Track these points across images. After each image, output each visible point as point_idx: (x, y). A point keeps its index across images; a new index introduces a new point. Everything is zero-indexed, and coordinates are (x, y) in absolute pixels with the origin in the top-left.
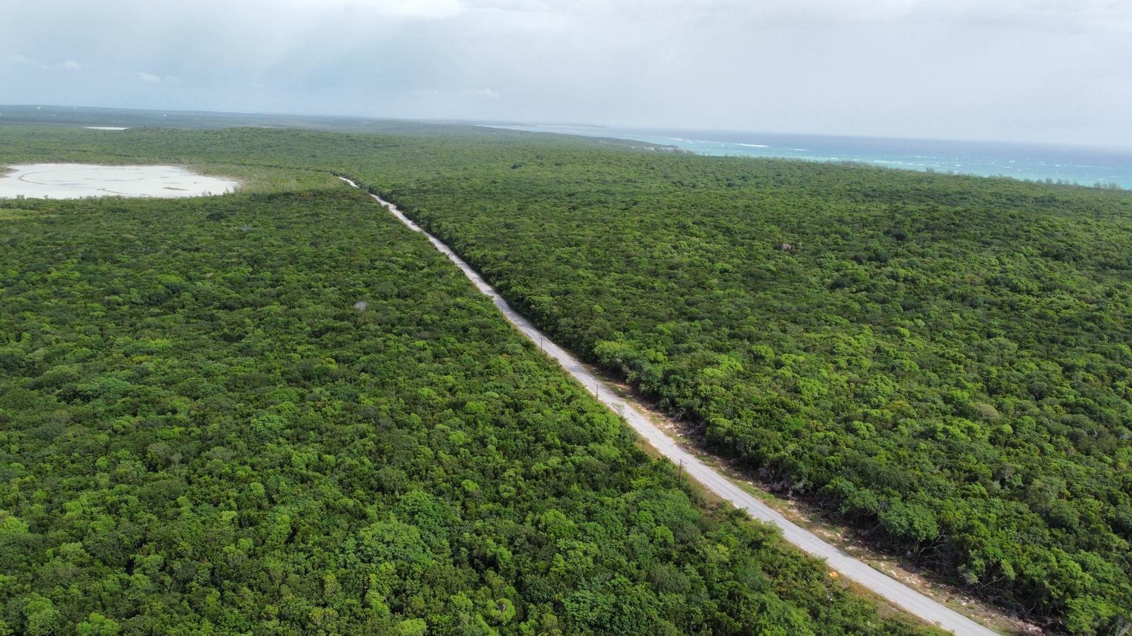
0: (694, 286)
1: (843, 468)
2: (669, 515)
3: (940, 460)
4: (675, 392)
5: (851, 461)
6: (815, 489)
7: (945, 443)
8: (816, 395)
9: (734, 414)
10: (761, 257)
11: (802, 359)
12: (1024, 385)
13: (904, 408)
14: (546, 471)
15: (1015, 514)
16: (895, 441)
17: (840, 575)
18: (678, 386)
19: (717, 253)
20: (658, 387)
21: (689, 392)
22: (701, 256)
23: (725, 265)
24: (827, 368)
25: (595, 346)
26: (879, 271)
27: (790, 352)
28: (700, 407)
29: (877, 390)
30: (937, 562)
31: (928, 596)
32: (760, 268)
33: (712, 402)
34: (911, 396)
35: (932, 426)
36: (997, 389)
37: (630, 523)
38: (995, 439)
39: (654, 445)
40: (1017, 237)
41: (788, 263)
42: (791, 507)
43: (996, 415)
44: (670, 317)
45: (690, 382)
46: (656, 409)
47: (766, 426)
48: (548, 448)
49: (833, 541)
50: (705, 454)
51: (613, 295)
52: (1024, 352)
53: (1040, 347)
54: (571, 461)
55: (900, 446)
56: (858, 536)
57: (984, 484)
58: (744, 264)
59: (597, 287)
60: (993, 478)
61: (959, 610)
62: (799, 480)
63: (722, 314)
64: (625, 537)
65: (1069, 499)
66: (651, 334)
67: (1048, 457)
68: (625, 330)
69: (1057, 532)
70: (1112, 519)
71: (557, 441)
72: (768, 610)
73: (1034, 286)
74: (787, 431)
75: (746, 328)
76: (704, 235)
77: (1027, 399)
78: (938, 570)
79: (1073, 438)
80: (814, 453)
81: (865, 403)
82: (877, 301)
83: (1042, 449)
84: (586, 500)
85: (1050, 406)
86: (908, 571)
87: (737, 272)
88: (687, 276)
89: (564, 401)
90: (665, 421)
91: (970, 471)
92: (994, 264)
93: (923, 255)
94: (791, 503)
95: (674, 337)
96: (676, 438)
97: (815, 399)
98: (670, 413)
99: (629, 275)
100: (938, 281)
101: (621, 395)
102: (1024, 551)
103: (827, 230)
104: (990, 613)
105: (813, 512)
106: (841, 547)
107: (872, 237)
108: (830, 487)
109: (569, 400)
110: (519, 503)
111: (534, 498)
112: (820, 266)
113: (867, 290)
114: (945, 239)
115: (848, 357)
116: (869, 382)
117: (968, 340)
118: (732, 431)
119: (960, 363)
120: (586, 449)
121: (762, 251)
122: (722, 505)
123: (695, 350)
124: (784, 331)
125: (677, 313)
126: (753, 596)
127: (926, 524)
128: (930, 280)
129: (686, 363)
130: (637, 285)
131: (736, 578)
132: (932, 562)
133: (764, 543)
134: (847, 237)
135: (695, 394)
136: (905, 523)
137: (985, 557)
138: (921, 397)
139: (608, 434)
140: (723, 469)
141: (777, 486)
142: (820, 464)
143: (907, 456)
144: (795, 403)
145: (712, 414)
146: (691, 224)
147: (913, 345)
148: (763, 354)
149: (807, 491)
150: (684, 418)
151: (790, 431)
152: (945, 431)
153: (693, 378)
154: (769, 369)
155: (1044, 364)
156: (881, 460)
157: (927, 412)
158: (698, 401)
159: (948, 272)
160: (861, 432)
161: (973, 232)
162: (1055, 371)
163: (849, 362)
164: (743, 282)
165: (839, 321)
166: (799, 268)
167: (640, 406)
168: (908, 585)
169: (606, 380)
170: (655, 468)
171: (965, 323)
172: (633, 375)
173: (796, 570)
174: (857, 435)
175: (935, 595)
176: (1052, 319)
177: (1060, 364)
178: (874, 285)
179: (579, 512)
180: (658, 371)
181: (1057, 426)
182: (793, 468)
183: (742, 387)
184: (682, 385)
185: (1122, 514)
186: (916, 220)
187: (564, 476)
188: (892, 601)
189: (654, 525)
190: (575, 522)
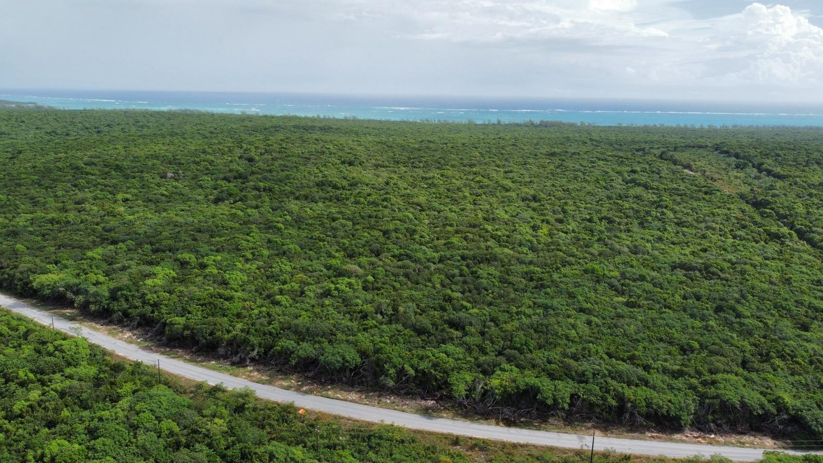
0: (104, 216)
1: (282, 331)
2: (167, 410)
3: (342, 309)
4: (125, 306)
5: (286, 325)
6: (266, 353)
7: (340, 297)
8: (241, 283)
9: (184, 312)
10: (153, 185)
11: (219, 258)
12: (367, 248)
13: (304, 279)
14: (31, 406)
15: (397, 333)
16: (308, 303)
17: (306, 410)
18: (127, 300)
19: (115, 186)
20: (108, 305)
21: (138, 303)
22: (101, 190)
23: (125, 195)
24: (240, 262)
25: (31, 282)
26: (244, 186)
27: (207, 255)
28: (153, 312)
29: (281, 270)
30: (364, 379)
31: (366, 404)
32: (155, 194)
33: (162, 306)
34: (304, 270)
35: (327, 288)
36: (353, 254)
37: (134, 427)
38: (366, 287)
39: (120, 354)
40: (323, 153)
41: (176, 187)
42: (251, 371)
43: (361, 271)
44: (95, 244)
45: (136, 294)
46: (110, 323)
47: (213, 315)
48: (22, 384)
49: (291, 387)
50: (168, 349)
51: (31, 233)
52: (358, 227)
53: (365, 222)
54: (52, 389)
55: (313, 306)
56: (307, 378)
57: (373, 318)
58: (141, 192)
59: (11, 228)
60: (376, 313)
61: (387, 407)
62: (253, 350)
63: (140, 234)
64: (134, 440)
65: (420, 314)
66: (83, 261)
67: (400, 291)
68: (56, 263)
69: (424, 337)
70: (447, 320)
71: (31, 376)
72: (277, 456)
73: (345, 183)
74: (231, 315)
75: (165, 243)
76: (98, 173)
77: (371, 257)
78: (365, 384)
79: (407, 276)
80: (258, 327)
81: (276, 281)
82: (252, 207)
83: (394, 287)
84: (82, 421)
85: (386, 258)
86: (347, 391)
87: (137, 200)
88: (95, 208)
89: (20, 338)
90: (122, 332)
91: (361, 312)
92: (316, 172)
93: (270, 171)
94: (249, 368)
95: (105, 260)
96: (138, 344)
97: (241, 286)
98: (126, 324)
99: (39, 214)
100: (287, 188)
101: (72, 319)
102: (413, 355)
103: (197, 160)
104: (405, 402)
105: (269, 370)
106: (298, 389)
107: (231, 161)
108: (279, 348)
109: (26, 336)
110: (11, 445)
111: (27, 436)
112: (201, 187)
113: (241, 200)
114: (280, 159)
115: (251, 251)
116: (274, 266)
117: (322, 224)
118: (188, 326)
119: (324, 241)
120: (62, 375)
121: (151, 180)
122: (199, 386)
123: (129, 267)
124: (195, 240)
125: (99, 239)
126: (260, 450)
127: (353, 356)
128: (281, 187)
129: (126, 279)
130: (52, 221)
131: (239, 441)
132: (360, 380)
133: (246, 406)
134: (213, 164)
135: (144, 303)
136: (340, 359)
137: (395, 367)
138: (311, 269)
139: (80, 355)
140: (188, 357)
141: (236, 359)
142: (265, 334)
143: (320, 311)
144: (227, 293)
145: (165, 316)
146: (83, 165)
147: (290, 234)
148: (188, 260)
149: (260, 356)
150: (139, 325)
151: (233, 315)
152: (336, 289)
153: (138, 291)
154: (196, 270)
155: (372, 233)
156: (304, 320)
157: (318, 279)
158: (149, 308)
159: (291, 181)
160: (283, 303)
161: (296, 152)
162: (380, 235)
163: (253, 254)
164: (146, 206)
165: (232, 226)
166: (186, 191)
167: (94, 324)
168: (352, 401)
169: (50, 309)
170: (133, 373)
171: (315, 213)
172: (81, 298)
173: (277, 418)
174: (281, 305)
175: (370, 402)
176: (363, 203)
177: (380, 230)
178: (245, 196)
179: (79, 434)
180: (104, 291)
181: (396, 270)
182: (246, 342)
183: (182, 288)
184: (130, 299)
185: (451, 316)
186: (258, 147)
187: (51, 405)
188: (346, 416)
189: (157, 422)
190: (80, 444)
